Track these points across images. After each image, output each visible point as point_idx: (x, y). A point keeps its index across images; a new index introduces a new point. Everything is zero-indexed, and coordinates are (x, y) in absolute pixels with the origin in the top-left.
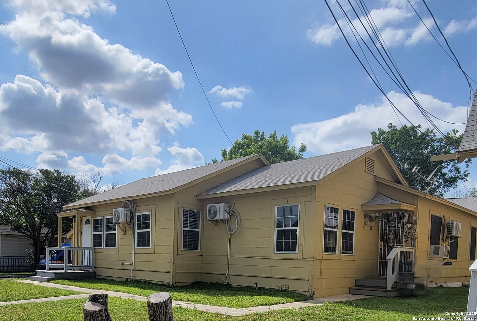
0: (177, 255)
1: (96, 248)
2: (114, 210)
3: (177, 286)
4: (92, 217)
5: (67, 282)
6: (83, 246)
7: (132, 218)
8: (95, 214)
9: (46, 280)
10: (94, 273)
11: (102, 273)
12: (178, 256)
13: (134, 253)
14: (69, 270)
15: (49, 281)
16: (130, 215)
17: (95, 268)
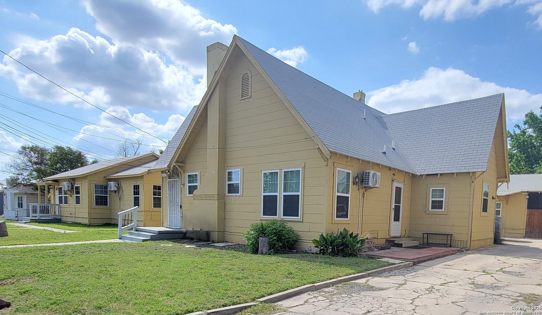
0: (91, 208)
1: (60, 204)
2: (63, 183)
3: (92, 225)
4: (58, 186)
5: (37, 224)
6: (56, 204)
7: (72, 188)
8: (59, 184)
9: (24, 223)
10: (60, 219)
11: (64, 219)
12: (92, 210)
13: (75, 208)
14: (40, 217)
15: (26, 223)
16: (72, 186)
17: (61, 216)
